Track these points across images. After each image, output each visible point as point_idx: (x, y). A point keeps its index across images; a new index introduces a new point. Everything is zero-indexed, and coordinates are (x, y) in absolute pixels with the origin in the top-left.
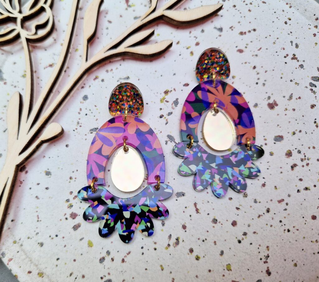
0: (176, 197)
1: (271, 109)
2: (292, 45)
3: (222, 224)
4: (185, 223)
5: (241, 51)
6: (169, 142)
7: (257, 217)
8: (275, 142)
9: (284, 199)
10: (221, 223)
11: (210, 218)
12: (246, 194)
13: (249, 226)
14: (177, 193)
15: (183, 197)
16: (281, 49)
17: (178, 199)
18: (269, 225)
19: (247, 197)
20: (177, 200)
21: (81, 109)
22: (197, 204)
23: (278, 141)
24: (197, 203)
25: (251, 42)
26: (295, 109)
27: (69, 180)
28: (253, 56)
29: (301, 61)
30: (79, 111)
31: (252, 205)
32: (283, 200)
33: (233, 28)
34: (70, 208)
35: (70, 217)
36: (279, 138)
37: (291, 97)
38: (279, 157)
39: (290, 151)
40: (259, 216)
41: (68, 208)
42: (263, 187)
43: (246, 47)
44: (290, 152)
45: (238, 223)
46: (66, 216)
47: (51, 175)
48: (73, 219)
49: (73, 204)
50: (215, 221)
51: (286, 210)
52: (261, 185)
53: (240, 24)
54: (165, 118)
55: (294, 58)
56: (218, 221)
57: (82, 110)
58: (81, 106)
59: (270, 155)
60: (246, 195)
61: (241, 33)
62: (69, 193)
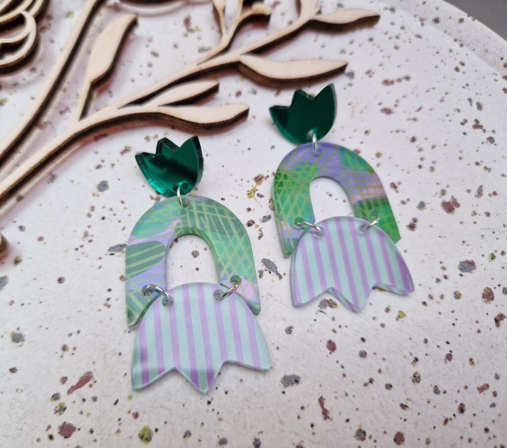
0: (282, 385)
1: (448, 213)
2: (471, 105)
3: (375, 441)
4: (302, 441)
5: (388, 111)
6: (266, 274)
7: (442, 422)
8: (461, 273)
9: (490, 384)
10: (373, 438)
11: (351, 429)
12: (418, 376)
13: (428, 442)
14: (283, 378)
15: (296, 387)
16: (454, 111)
17: (286, 390)
18: (466, 439)
19: (419, 381)
20: (284, 392)
21: (93, 208)
22: (324, 399)
23: (467, 272)
24: (324, 397)
25: (404, 97)
26: (490, 213)
27: (60, 352)
28: (409, 120)
29: (488, 131)
30: (88, 211)
31: (430, 398)
32: (486, 387)
33: (370, 74)
34: (60, 414)
35: (59, 433)
36: (468, 266)
37: (480, 193)
38: (472, 301)
39: (490, 289)
40: (446, 421)
41: (56, 413)
42: (447, 360)
43: (396, 106)
44: (489, 291)
45: (406, 437)
46: (50, 432)
47: (23, 340)
48: (65, 437)
49: (67, 405)
50: (361, 434)
51: (493, 405)
52: (444, 357)
53: (382, 67)
54: (258, 226)
55: (477, 125)
56: (368, 435)
57: (96, 209)
58: (94, 201)
59: (455, 297)
60: (418, 379)
61: (387, 82)
62: (59, 380)
